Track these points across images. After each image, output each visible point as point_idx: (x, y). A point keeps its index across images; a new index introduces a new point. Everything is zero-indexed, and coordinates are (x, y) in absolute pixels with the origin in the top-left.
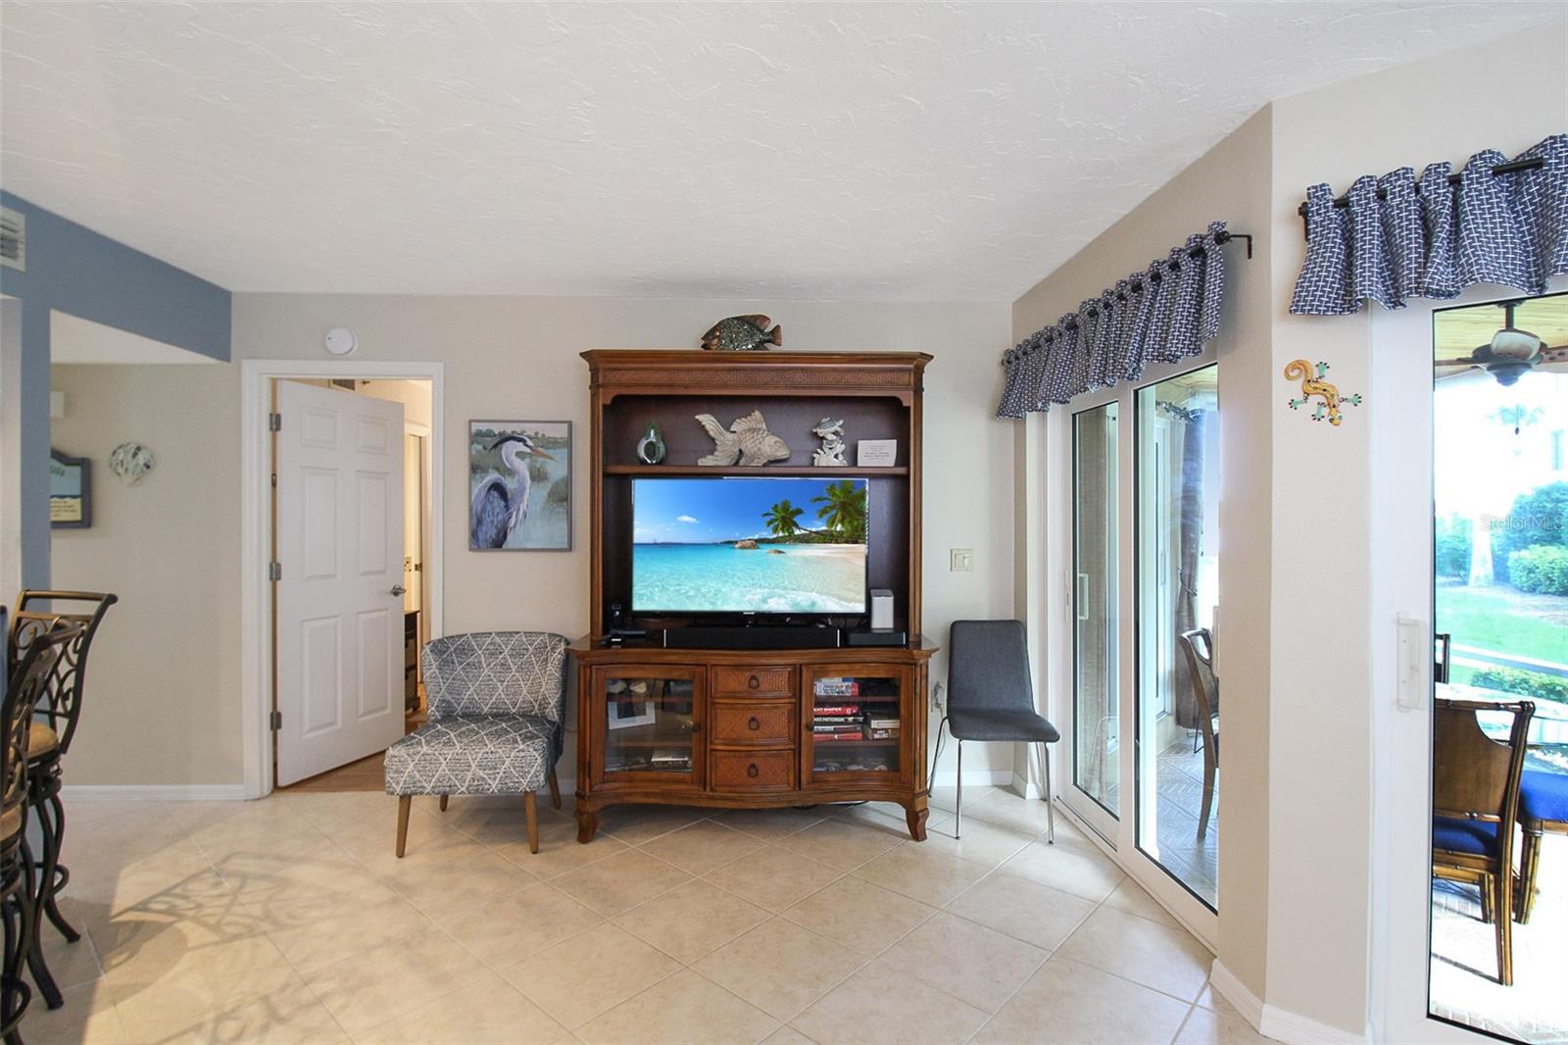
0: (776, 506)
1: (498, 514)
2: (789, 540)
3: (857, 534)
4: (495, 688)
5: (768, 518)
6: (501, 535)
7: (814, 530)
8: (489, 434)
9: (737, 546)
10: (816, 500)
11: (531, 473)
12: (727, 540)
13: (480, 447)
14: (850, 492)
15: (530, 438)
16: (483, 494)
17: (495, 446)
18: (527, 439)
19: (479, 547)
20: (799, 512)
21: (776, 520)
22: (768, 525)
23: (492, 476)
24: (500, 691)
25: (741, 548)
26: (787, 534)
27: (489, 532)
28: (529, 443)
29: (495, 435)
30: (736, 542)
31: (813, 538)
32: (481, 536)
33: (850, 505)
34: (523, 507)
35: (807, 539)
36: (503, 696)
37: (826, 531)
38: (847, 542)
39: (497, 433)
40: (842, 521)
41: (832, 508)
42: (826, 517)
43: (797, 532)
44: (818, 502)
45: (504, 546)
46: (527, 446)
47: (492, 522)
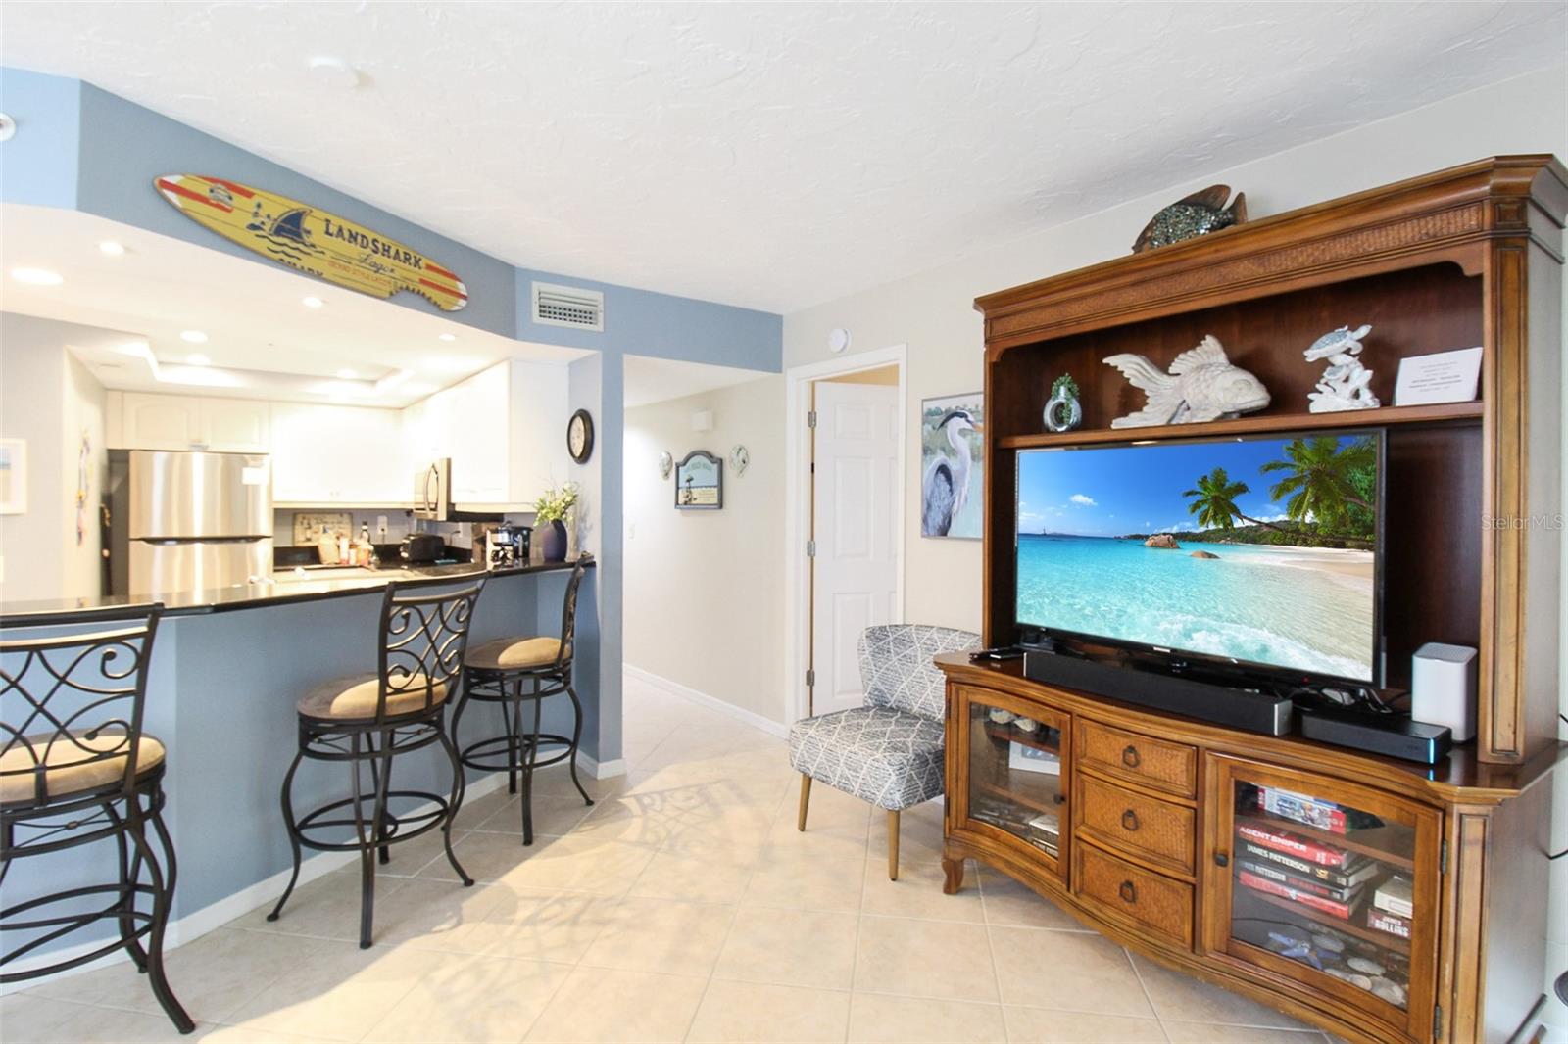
0: (1205, 478)
1: (944, 498)
2: (1224, 537)
3: (1342, 529)
4: (925, 687)
5: (1193, 499)
6: (946, 522)
7: (1265, 520)
8: (937, 412)
9: (1147, 543)
10: (1270, 467)
11: (972, 450)
12: (1134, 533)
13: (930, 427)
14: (1330, 452)
15: (972, 413)
16: (933, 476)
17: (942, 425)
18: (967, 413)
19: (929, 535)
20: (1241, 488)
21: (1204, 502)
22: (1193, 511)
23: (939, 458)
24: (929, 692)
25: (1153, 546)
26: (1221, 527)
27: (937, 519)
28: (971, 418)
29: (942, 413)
30: (1146, 537)
31: (1264, 535)
32: (930, 522)
33: (1331, 476)
34: (965, 491)
35: (1255, 536)
36: (931, 698)
37: (1285, 521)
38: (1324, 545)
39: (943, 410)
40: (1315, 506)
41: (1298, 481)
42: (1286, 498)
43: (1238, 524)
44: (1272, 471)
45: (949, 534)
46: (968, 421)
47: (939, 508)
